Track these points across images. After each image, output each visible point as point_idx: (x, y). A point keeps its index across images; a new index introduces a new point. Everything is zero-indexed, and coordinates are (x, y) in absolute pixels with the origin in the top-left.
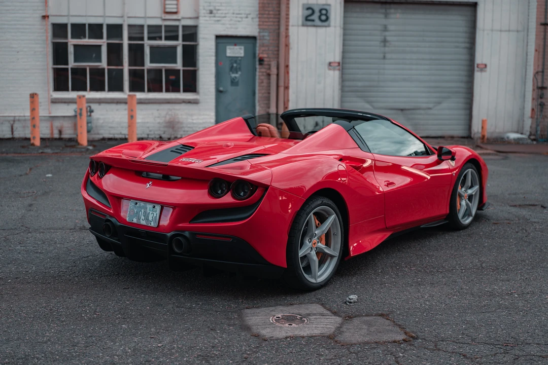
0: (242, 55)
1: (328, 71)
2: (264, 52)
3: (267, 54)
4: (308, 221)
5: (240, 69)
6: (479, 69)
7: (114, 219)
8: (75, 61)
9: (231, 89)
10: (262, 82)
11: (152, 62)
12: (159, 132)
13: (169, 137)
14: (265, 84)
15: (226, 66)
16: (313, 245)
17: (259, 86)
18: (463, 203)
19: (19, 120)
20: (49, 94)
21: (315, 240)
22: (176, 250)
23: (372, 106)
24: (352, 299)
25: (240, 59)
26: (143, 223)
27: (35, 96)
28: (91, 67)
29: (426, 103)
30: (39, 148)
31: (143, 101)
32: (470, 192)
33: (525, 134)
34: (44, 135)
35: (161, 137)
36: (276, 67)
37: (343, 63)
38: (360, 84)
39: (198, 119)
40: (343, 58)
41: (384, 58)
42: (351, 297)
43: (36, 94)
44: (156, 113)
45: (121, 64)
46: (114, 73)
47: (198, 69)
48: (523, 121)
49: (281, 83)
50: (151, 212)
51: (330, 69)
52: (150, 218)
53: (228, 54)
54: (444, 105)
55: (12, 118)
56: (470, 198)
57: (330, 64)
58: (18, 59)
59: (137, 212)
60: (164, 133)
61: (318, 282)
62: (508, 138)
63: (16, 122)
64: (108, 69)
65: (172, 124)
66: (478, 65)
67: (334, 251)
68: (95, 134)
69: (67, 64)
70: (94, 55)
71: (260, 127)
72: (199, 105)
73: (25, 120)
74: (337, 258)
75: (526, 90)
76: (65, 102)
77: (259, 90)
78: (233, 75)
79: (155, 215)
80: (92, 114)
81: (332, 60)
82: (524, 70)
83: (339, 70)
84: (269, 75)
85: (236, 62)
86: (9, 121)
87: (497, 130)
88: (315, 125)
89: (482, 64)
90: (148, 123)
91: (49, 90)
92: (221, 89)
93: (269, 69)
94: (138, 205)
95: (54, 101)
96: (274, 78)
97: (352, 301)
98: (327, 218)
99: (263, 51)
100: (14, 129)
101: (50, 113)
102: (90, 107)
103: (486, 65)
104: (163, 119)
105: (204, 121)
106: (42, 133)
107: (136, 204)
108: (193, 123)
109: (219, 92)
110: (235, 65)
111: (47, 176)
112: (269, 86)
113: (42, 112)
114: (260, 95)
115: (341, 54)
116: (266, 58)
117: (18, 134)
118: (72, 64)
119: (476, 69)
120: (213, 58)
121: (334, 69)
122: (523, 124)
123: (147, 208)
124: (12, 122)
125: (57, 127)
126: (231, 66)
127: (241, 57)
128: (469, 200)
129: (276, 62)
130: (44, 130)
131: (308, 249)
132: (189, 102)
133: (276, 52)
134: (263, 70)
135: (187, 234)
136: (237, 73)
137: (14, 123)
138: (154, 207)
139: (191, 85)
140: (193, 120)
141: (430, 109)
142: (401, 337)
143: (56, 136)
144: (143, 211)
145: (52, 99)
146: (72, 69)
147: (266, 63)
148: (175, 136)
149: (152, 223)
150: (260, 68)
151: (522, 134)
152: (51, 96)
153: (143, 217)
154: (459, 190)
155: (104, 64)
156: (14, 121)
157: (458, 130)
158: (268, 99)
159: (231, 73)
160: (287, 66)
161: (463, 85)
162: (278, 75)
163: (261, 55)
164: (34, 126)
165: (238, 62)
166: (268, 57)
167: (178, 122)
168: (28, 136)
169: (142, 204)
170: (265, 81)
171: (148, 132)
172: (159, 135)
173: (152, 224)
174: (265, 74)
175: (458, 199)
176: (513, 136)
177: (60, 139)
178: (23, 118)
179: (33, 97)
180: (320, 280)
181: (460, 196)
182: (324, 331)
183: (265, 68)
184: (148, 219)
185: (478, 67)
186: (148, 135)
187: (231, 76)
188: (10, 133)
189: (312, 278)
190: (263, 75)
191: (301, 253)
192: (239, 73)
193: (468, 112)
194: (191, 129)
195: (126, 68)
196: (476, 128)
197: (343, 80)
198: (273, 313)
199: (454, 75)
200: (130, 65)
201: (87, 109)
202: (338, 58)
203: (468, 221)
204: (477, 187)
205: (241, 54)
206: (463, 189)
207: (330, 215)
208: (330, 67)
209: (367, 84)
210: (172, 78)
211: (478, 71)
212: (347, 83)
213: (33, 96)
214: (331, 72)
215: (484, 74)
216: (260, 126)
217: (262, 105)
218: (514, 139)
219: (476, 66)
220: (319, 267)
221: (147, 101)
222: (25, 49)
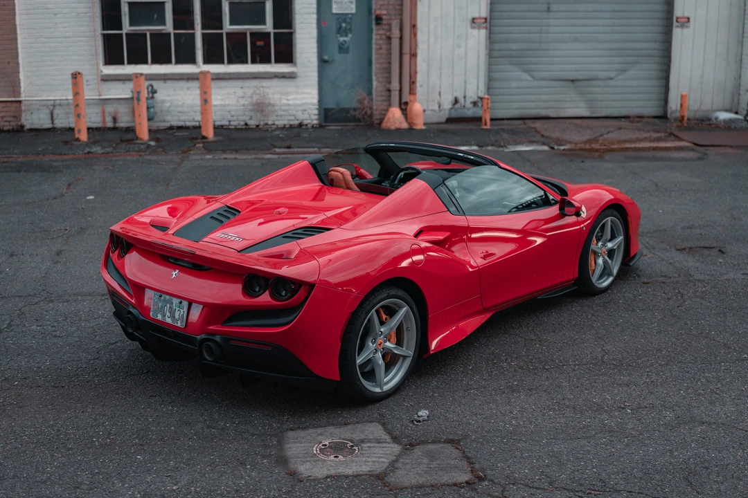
0: (354, 11)
1: (470, 30)
2: (382, 7)
3: (386, 10)
4: (369, 320)
5: (350, 30)
6: (677, 24)
7: (136, 311)
8: (131, 24)
9: (339, 57)
10: (381, 49)
11: (232, 23)
12: (244, 118)
13: (257, 123)
14: (384, 51)
15: (333, 26)
16: (379, 346)
17: (377, 54)
18: (600, 261)
19: (60, 105)
20: (98, 69)
21: (380, 339)
22: (207, 358)
23: (532, 76)
24: (422, 416)
25: (350, 16)
26: (169, 321)
27: (78, 76)
28: (152, 32)
29: (606, 71)
30: (87, 145)
31: (221, 76)
32: (610, 245)
33: (741, 115)
34: (94, 123)
35: (246, 124)
36: (398, 28)
37: (490, 19)
38: (515, 46)
39: (295, 99)
40: (492, 11)
41: (549, 10)
42: (420, 413)
43: (79, 73)
44: (240, 92)
45: (193, 28)
46: (183, 39)
47: (295, 31)
48: (739, 94)
49: (406, 50)
50: (177, 309)
51: (473, 28)
52: (177, 317)
53: (334, 11)
54: (631, 73)
55: (52, 102)
56: (611, 253)
57: (473, 20)
58: (56, 24)
59: (162, 307)
60: (251, 119)
61: (384, 390)
62: (716, 118)
63: (57, 107)
64: (175, 34)
65: (261, 107)
66: (677, 18)
67: (408, 350)
68: (160, 121)
69: (121, 29)
70: (156, 16)
71: (332, 172)
72: (296, 80)
73: (68, 104)
74: (411, 358)
75: (744, 52)
76: (119, 80)
77: (377, 59)
78: (342, 39)
79: (182, 311)
80: (155, 95)
81: (476, 15)
82: (741, 27)
83: (486, 28)
84: (389, 38)
85: (345, 21)
86: (47, 106)
87: (703, 108)
88: (454, 102)
89: (684, 18)
90: (229, 105)
91: (97, 64)
92: (326, 57)
93: (390, 30)
94: (162, 298)
95: (106, 79)
96: (395, 42)
97: (421, 419)
98: (397, 311)
99: (381, 5)
100: (55, 116)
101: (100, 95)
102: (152, 86)
103: (688, 19)
104: (249, 100)
105: (303, 102)
106: (90, 122)
107: (161, 296)
108: (289, 105)
109: (323, 62)
110: (344, 25)
111: (88, 198)
112: (390, 54)
113: (89, 93)
114: (378, 66)
115: (489, 6)
116: (385, 15)
117: (59, 123)
118: (127, 28)
119: (675, 23)
120: (315, 16)
121: (479, 28)
122: (739, 99)
123: (172, 303)
124: (51, 108)
125: (109, 113)
126: (338, 26)
127: (352, 14)
128: (608, 257)
129: (398, 21)
130: (93, 118)
131: (372, 351)
132: (283, 76)
133: (398, 7)
134: (382, 32)
135: (218, 338)
136: (346, 36)
137: (53, 109)
138: (181, 303)
139: (286, 54)
140: (288, 100)
141: (611, 79)
142: (464, 477)
143: (110, 124)
144: (168, 305)
145: (102, 76)
146: (127, 34)
147: (385, 22)
148: (266, 122)
149: (179, 322)
150: (377, 30)
151: (736, 113)
152: (102, 72)
153: (168, 314)
154: (593, 247)
155: (169, 27)
156: (54, 106)
157: (649, 107)
158: (388, 71)
159: (338, 36)
160: (414, 26)
161: (657, 46)
162: (401, 38)
163: (378, 12)
164: (79, 116)
165: (348, 20)
166: (388, 14)
167: (270, 104)
168: (72, 125)
169: (168, 297)
170: (384, 47)
171: (230, 118)
172: (244, 121)
173: (179, 324)
174: (384, 37)
175: (591, 258)
176: (724, 116)
177: (115, 129)
178: (66, 102)
179: (76, 78)
180: (386, 388)
181: (595, 253)
182: (374, 468)
183: (383, 29)
184: (174, 317)
185: (677, 21)
186: (230, 121)
187: (339, 41)
188: (50, 122)
189: (376, 386)
190: (381, 39)
191: (359, 360)
192: (350, 36)
193: (663, 82)
194: (286, 113)
195: (198, 32)
196: (674, 104)
197: (491, 40)
198: (320, 438)
199: (644, 32)
200: (204, 27)
201: (148, 89)
202: (484, 12)
203: (606, 282)
204: (620, 238)
205: (352, 9)
206: (600, 244)
207: (401, 307)
208: (474, 25)
209: (525, 46)
210: (260, 43)
211: (678, 27)
212: (497, 46)
213: (76, 76)
214: (475, 32)
215: (685, 30)
216: (332, 170)
217: (381, 80)
218: (725, 121)
219: (675, 19)
220: (385, 373)
221: (227, 77)
222: (64, 11)
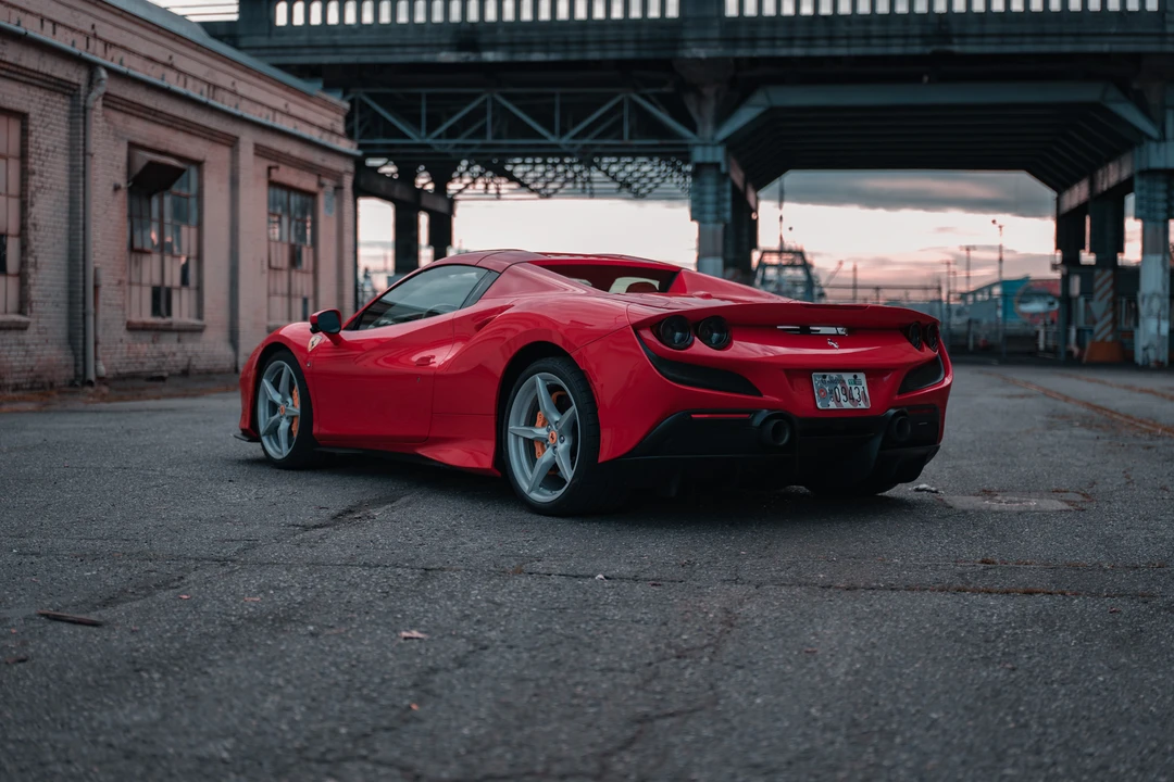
26: (847, 405)
50: (853, 387)
52: (856, 397)
59: (831, 392)
79: (861, 390)
94: (827, 379)
107: (824, 377)
123: (844, 381)
138: (855, 377)
144: (839, 386)
149: (861, 402)
153: (843, 397)
169: (834, 375)
173: (862, 405)
184: (854, 399)
